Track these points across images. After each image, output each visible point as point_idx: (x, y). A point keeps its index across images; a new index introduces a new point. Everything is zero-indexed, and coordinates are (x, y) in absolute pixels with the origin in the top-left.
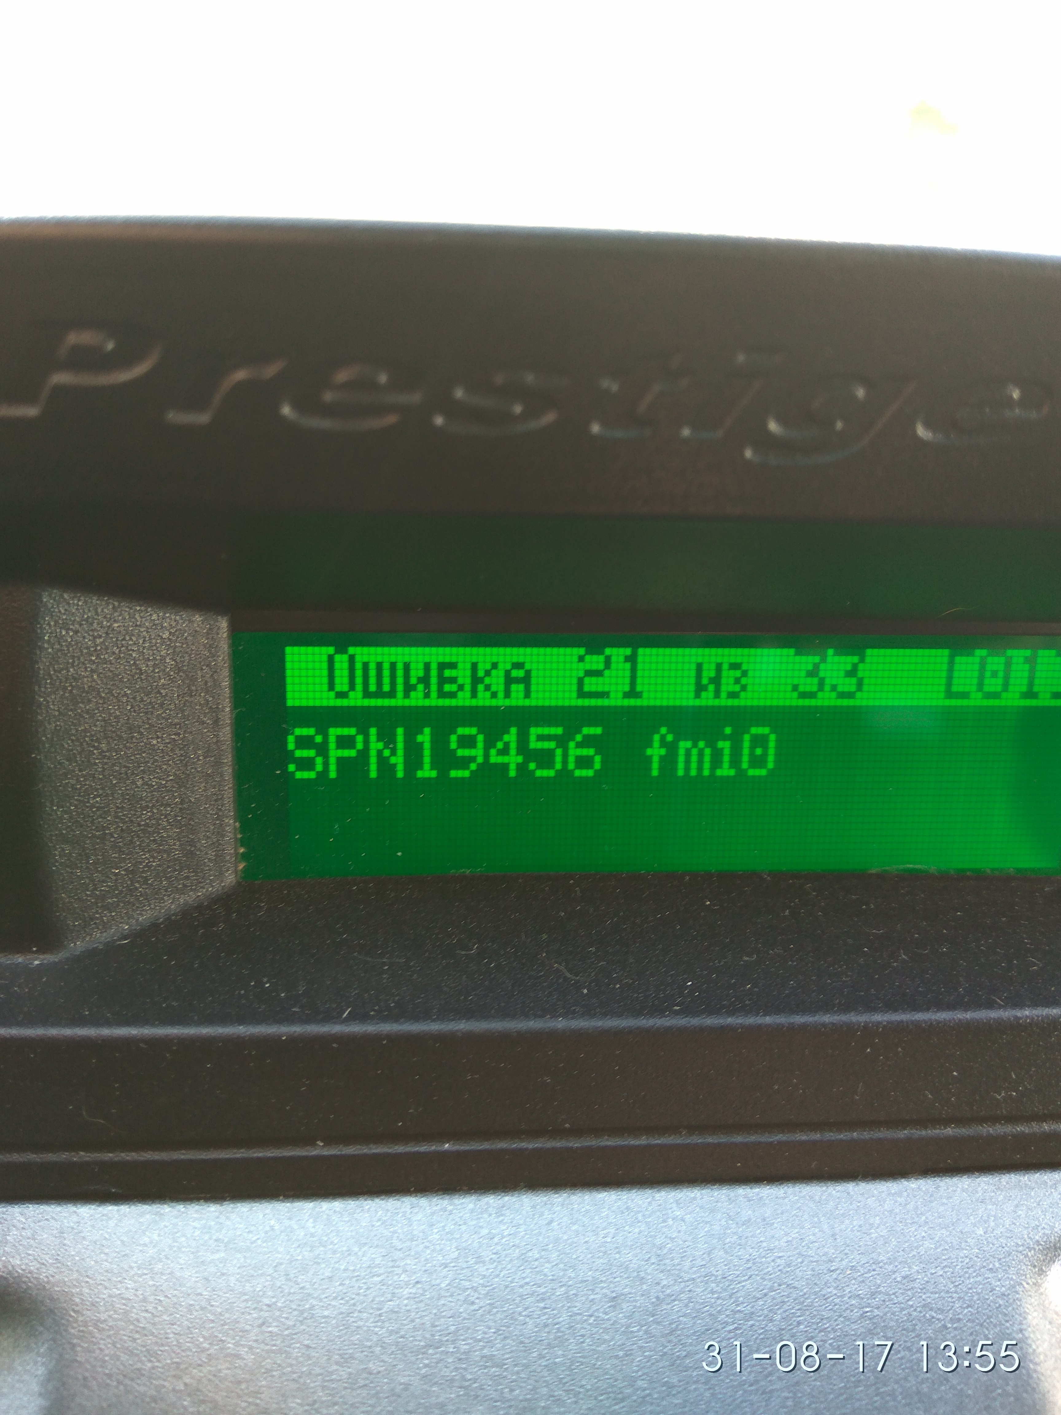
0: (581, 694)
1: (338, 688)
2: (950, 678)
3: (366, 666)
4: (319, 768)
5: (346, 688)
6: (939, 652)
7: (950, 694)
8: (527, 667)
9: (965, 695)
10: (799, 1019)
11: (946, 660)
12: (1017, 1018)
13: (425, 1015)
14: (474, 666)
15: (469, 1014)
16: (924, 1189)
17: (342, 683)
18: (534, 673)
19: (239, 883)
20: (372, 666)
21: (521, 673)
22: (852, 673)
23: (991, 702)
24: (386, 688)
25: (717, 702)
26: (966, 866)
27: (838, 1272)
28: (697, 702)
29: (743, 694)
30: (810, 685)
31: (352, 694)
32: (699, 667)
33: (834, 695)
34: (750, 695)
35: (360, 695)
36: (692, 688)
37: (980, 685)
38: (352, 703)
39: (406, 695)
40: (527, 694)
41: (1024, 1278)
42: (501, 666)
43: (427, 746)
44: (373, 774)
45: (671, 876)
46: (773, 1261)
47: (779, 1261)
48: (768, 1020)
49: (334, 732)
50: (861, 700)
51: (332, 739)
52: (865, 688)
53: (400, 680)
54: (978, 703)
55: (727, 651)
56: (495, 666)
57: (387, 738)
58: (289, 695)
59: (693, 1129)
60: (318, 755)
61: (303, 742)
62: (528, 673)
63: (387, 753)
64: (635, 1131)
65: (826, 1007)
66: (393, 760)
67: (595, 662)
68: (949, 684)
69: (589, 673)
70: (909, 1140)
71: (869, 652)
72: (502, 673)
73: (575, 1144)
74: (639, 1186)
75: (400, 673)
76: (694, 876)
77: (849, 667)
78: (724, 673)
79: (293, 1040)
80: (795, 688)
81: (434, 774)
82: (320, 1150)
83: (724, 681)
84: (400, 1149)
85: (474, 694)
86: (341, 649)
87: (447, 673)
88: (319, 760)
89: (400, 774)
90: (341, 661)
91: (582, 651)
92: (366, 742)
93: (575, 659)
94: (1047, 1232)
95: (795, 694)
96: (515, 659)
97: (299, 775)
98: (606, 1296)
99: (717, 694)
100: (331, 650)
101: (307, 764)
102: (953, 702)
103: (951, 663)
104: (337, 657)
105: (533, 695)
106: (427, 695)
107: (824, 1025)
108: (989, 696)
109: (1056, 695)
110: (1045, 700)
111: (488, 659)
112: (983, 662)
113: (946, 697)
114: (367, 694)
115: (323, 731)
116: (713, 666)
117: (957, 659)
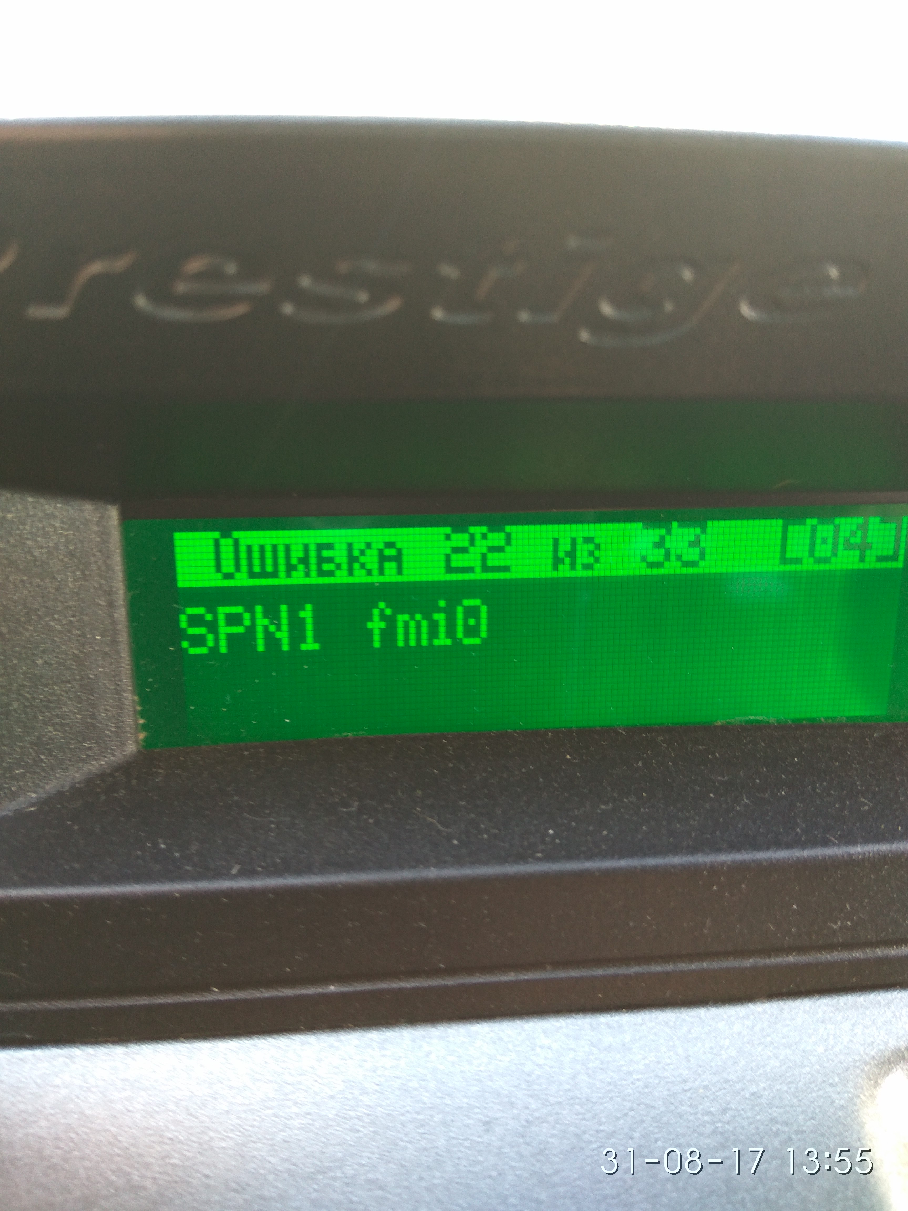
0: (449, 569)
1: (225, 570)
2: (784, 545)
3: (249, 549)
4: (211, 644)
5: (231, 570)
6: (774, 522)
7: (784, 560)
8: (399, 546)
9: (798, 561)
10: (651, 862)
11: (780, 529)
12: (850, 855)
13: (308, 869)
14: (350, 546)
15: (348, 867)
16: (769, 1012)
17: (228, 566)
18: (405, 552)
19: (139, 752)
20: (256, 549)
21: (392, 552)
22: (695, 543)
23: (822, 567)
24: (269, 568)
25: (573, 574)
26: (803, 716)
27: (691, 1091)
28: (555, 574)
29: (596, 566)
30: (658, 555)
31: (238, 575)
32: (556, 542)
33: (679, 564)
34: (602, 566)
35: (245, 575)
36: (550, 561)
37: (812, 552)
38: (239, 583)
39: (289, 575)
40: (400, 571)
41: (860, 1090)
42: (374, 546)
43: (309, 621)
44: (261, 648)
45: (536, 733)
46: (632, 1083)
47: (638, 1083)
48: (623, 863)
49: (223, 611)
50: (705, 568)
51: (221, 617)
52: (707, 557)
53: (282, 561)
54: (810, 568)
55: (580, 526)
56: (369, 545)
57: (272, 614)
58: (179, 577)
59: (558, 965)
60: (209, 632)
61: (195, 621)
62: (400, 551)
63: (272, 628)
64: (505, 968)
65: (675, 850)
66: (278, 635)
67: (460, 539)
68: (783, 551)
69: (457, 550)
70: (754, 968)
71: (710, 523)
72: (375, 552)
73: (450, 982)
74: (509, 1018)
75: (281, 554)
76: (556, 732)
77: (692, 538)
78: (579, 547)
79: (186, 896)
80: (644, 559)
81: (316, 646)
82: (215, 995)
83: (579, 554)
84: (289, 992)
85: (351, 572)
86: (226, 534)
87: (325, 553)
88: (210, 637)
89: (285, 647)
90: (226, 544)
91: (448, 530)
92: (253, 619)
93: (443, 537)
94: (881, 1047)
95: (644, 565)
96: (387, 540)
97: (193, 651)
98: (479, 1120)
99: (573, 566)
100: (216, 535)
101: (199, 641)
102: (788, 568)
103: (785, 532)
104: (223, 541)
105: (405, 571)
106: (307, 575)
107: (674, 866)
108: (819, 561)
109: (880, 559)
110: (871, 563)
111: (363, 539)
112: (814, 530)
113: (781, 563)
114: (252, 575)
115: (212, 610)
116: (568, 541)
117: (790, 528)
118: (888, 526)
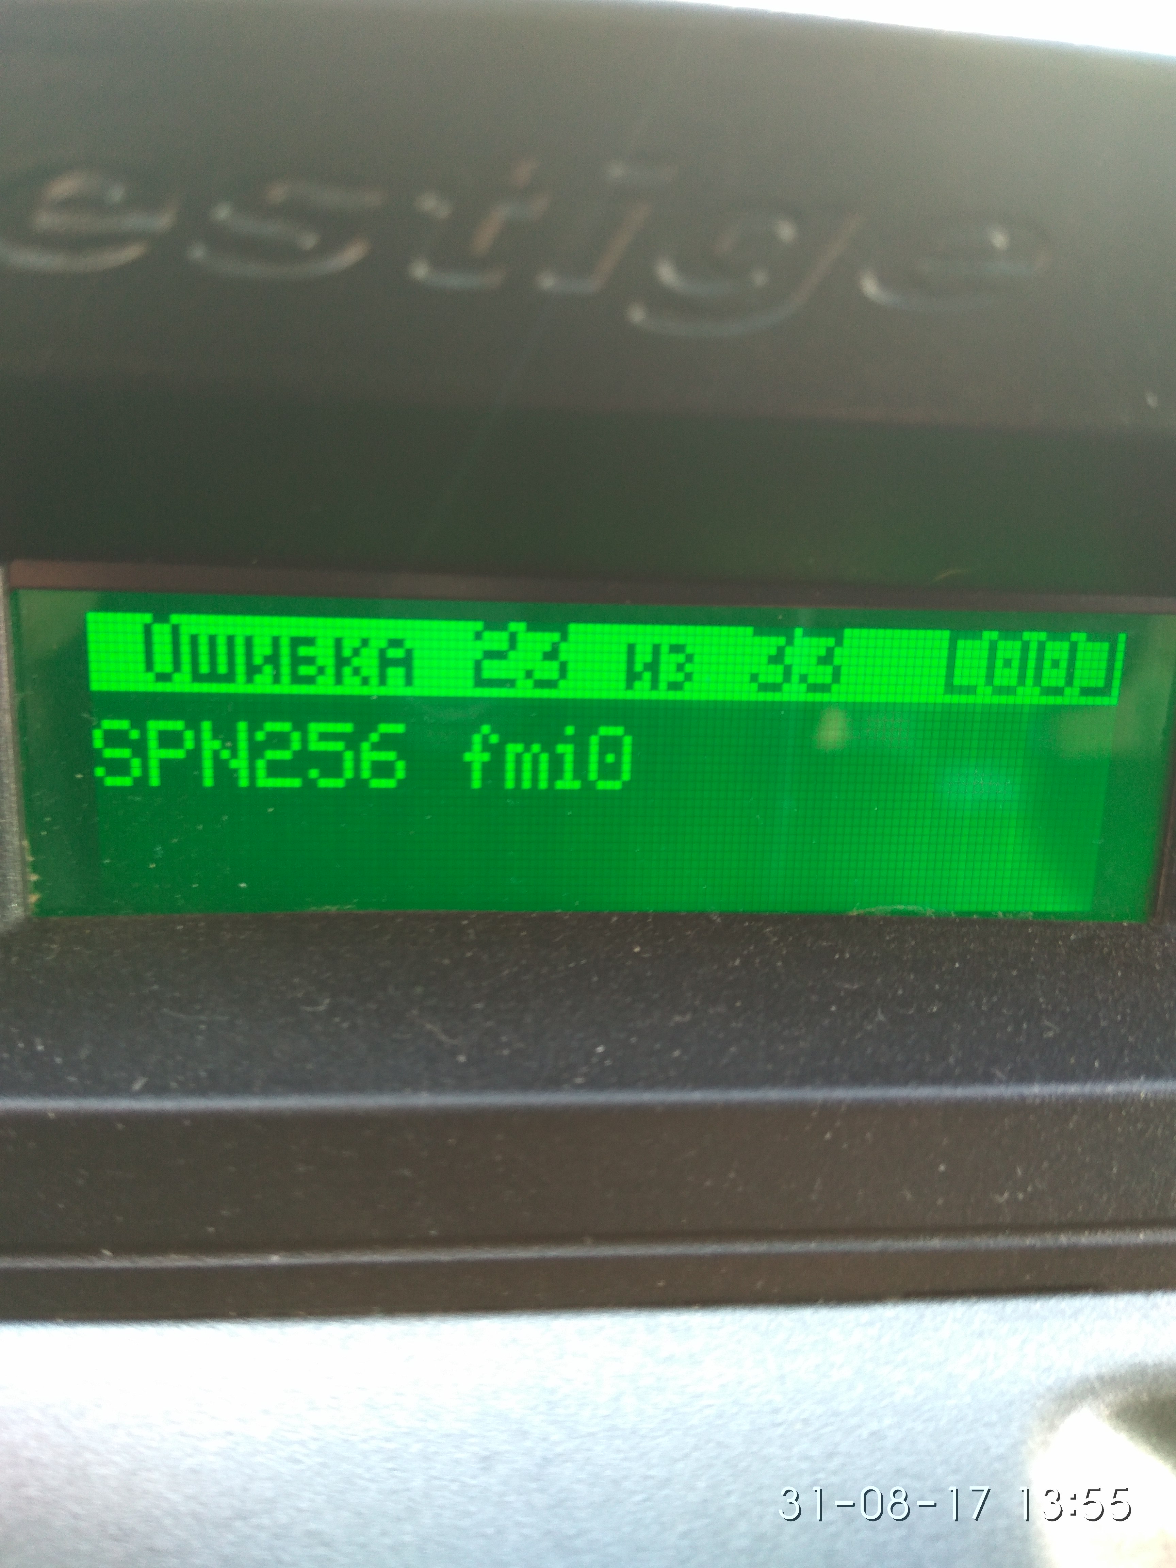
0: (480, 682)
1: (158, 668)
2: (951, 667)
3: (194, 640)
4: (136, 772)
5: (168, 668)
6: (938, 633)
7: (950, 687)
8: (408, 645)
9: (970, 690)
11: (946, 644)
12: (1023, 1098)
14: (338, 643)
16: (904, 1318)
17: (163, 661)
18: (416, 654)
19: (28, 919)
20: (203, 640)
21: (400, 653)
22: (827, 659)
23: (1003, 699)
24: (222, 669)
25: (654, 695)
28: (629, 695)
29: (687, 685)
30: (774, 674)
31: (176, 677)
32: (631, 649)
33: (803, 687)
34: (696, 686)
35: (188, 677)
36: (623, 676)
37: (990, 677)
38: (178, 688)
39: (250, 680)
40: (409, 680)
41: (1028, 1434)
42: (373, 643)
44: (208, 782)
49: (155, 726)
50: (838, 694)
51: (152, 736)
52: (843, 679)
53: (240, 659)
54: (988, 700)
55: (666, 629)
56: (365, 642)
57: (225, 734)
60: (134, 756)
62: (409, 652)
63: (225, 754)
65: (774, 1080)
67: (497, 640)
68: (950, 675)
69: (490, 655)
70: (883, 1254)
71: (848, 632)
72: (375, 653)
73: (445, 1256)
75: (240, 650)
77: (823, 652)
78: (664, 657)
79: (64, 1119)
80: (754, 678)
82: (107, 1261)
83: (663, 667)
84: (212, 1261)
85: (339, 680)
87: (303, 651)
88: (136, 763)
89: (243, 782)
90: (162, 633)
91: (479, 625)
92: (198, 740)
93: (471, 636)
94: (1061, 1375)
95: (754, 686)
96: (392, 635)
97: (111, 781)
99: (655, 684)
100: (147, 618)
101: (120, 767)
102: (955, 699)
103: (952, 649)
104: (157, 628)
105: (416, 681)
106: (277, 679)
107: (770, 1104)
108: (1000, 690)
109: (1086, 691)
110: (1071, 697)
111: (357, 633)
112: (993, 648)
113: (946, 692)
114: (197, 677)
115: (139, 723)
116: (649, 649)
117: (961, 643)
118: (1097, 645)
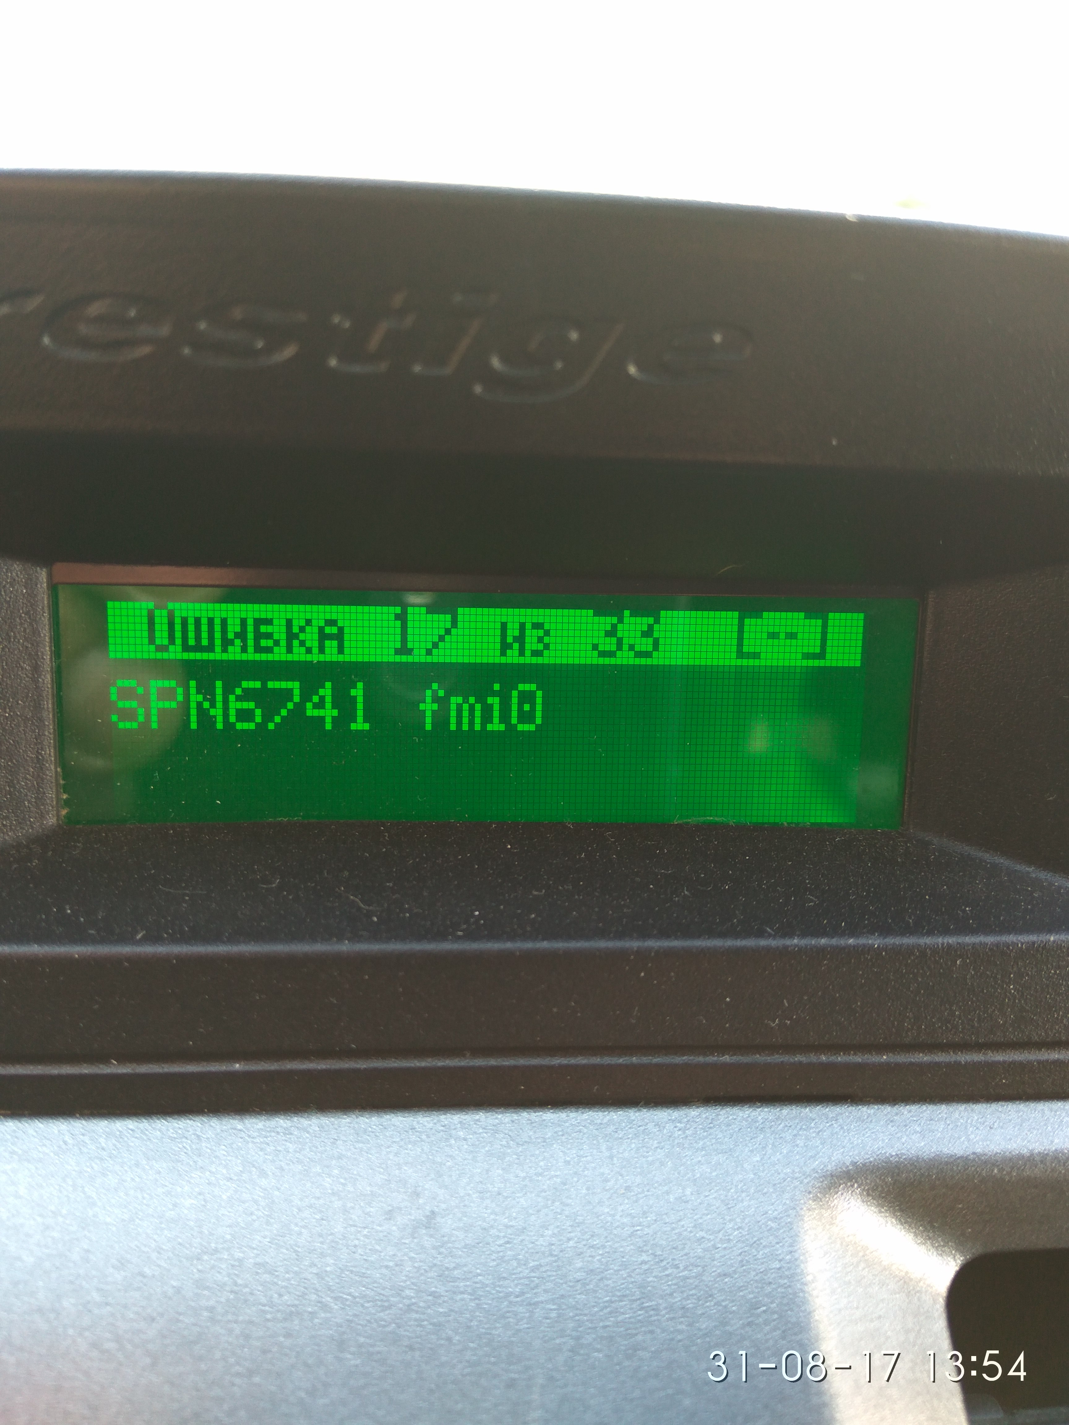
1: (158, 642)
3: (184, 621)
5: (166, 642)
6: (730, 614)
7: (740, 654)
8: (340, 624)
9: (756, 656)
11: (736, 621)
12: (786, 947)
13: (216, 938)
14: (289, 623)
15: (259, 938)
16: (704, 1117)
18: (346, 631)
20: (191, 621)
22: (648, 633)
24: (205, 642)
25: (522, 660)
26: (764, 820)
28: (503, 660)
29: (546, 652)
30: (609, 644)
31: (171, 648)
32: (504, 626)
33: (632, 654)
34: (552, 653)
35: (179, 648)
38: (172, 656)
40: (341, 650)
42: (314, 622)
44: (193, 725)
45: (480, 824)
48: (545, 945)
49: (154, 684)
50: (658, 659)
52: (661, 648)
54: (769, 663)
55: (529, 611)
56: (309, 622)
58: (111, 647)
59: (477, 1052)
60: (140, 706)
61: (126, 694)
62: (341, 630)
63: (206, 705)
64: (421, 1053)
65: (602, 934)
66: (213, 712)
68: (740, 644)
71: (663, 613)
72: (316, 630)
73: (362, 1065)
74: (425, 1109)
75: (218, 628)
76: (501, 824)
77: (645, 628)
79: (87, 959)
80: (595, 647)
81: (252, 727)
83: (528, 639)
84: (191, 1068)
85: (289, 649)
86: (161, 604)
87: (263, 629)
89: (220, 726)
90: (161, 616)
91: (392, 610)
92: (187, 694)
93: (385, 617)
95: (595, 653)
96: (328, 617)
97: (121, 725)
98: (381, 1208)
99: (522, 653)
100: (151, 605)
102: (745, 662)
103: (741, 625)
104: (157, 612)
105: (346, 651)
110: (832, 661)
111: (302, 616)
113: (738, 657)
114: (186, 648)
115: (144, 683)
116: (517, 626)
117: (747, 621)
